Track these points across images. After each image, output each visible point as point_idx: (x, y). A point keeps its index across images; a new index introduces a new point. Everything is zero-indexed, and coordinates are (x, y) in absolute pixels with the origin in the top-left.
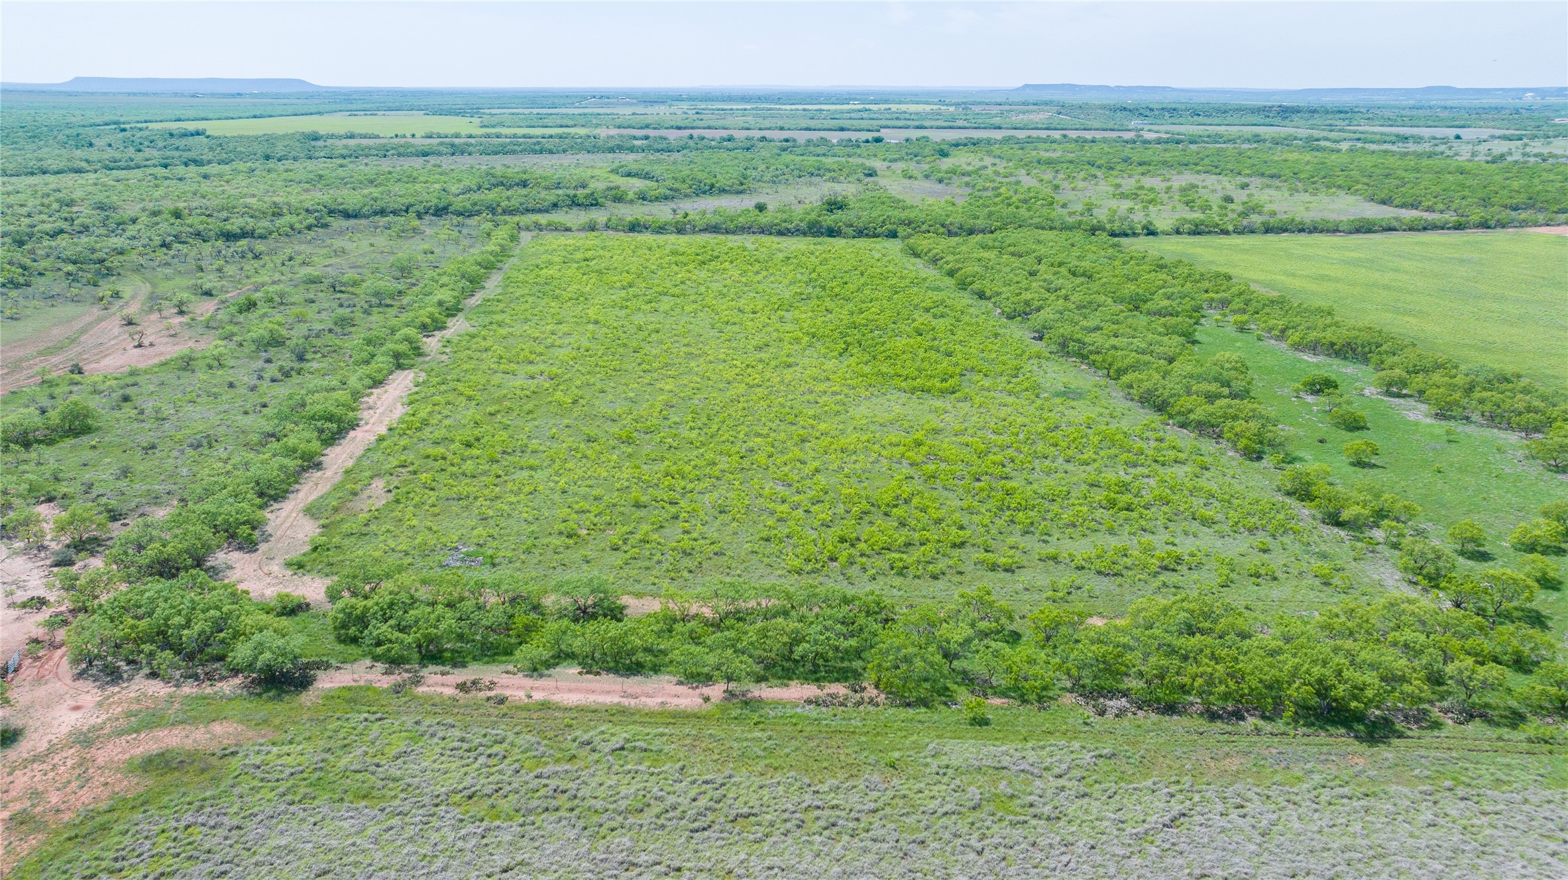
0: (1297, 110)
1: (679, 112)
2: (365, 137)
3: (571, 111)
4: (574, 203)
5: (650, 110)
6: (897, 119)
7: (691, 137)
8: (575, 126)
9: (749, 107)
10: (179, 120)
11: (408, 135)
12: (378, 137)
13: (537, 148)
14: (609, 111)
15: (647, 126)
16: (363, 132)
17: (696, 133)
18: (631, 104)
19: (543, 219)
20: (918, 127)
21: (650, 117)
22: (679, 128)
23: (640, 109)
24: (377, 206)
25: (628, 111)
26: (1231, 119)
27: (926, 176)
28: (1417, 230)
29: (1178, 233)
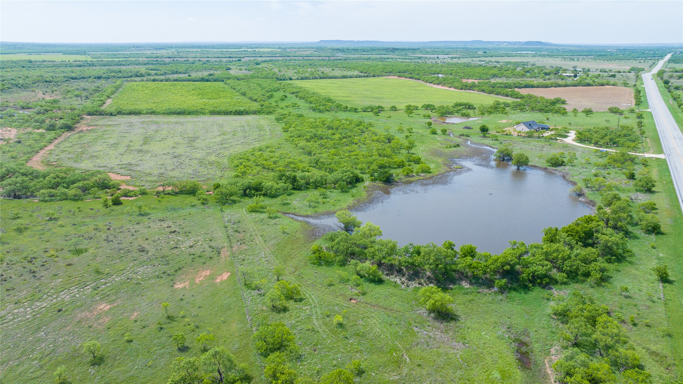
0: (397, 49)
1: (170, 52)
2: (48, 61)
3: (126, 53)
4: (137, 76)
5: (159, 52)
7: (173, 60)
8: (130, 57)
9: (199, 50)
11: (67, 61)
12: (55, 62)
13: (119, 64)
14: (141, 52)
15: (157, 57)
16: (49, 60)
17: (175, 59)
18: (150, 50)
19: (129, 79)
21: (159, 54)
22: (169, 58)
23: (155, 52)
25: (149, 52)
26: (374, 53)
27: (246, 69)
28: (357, 77)
29: (298, 79)
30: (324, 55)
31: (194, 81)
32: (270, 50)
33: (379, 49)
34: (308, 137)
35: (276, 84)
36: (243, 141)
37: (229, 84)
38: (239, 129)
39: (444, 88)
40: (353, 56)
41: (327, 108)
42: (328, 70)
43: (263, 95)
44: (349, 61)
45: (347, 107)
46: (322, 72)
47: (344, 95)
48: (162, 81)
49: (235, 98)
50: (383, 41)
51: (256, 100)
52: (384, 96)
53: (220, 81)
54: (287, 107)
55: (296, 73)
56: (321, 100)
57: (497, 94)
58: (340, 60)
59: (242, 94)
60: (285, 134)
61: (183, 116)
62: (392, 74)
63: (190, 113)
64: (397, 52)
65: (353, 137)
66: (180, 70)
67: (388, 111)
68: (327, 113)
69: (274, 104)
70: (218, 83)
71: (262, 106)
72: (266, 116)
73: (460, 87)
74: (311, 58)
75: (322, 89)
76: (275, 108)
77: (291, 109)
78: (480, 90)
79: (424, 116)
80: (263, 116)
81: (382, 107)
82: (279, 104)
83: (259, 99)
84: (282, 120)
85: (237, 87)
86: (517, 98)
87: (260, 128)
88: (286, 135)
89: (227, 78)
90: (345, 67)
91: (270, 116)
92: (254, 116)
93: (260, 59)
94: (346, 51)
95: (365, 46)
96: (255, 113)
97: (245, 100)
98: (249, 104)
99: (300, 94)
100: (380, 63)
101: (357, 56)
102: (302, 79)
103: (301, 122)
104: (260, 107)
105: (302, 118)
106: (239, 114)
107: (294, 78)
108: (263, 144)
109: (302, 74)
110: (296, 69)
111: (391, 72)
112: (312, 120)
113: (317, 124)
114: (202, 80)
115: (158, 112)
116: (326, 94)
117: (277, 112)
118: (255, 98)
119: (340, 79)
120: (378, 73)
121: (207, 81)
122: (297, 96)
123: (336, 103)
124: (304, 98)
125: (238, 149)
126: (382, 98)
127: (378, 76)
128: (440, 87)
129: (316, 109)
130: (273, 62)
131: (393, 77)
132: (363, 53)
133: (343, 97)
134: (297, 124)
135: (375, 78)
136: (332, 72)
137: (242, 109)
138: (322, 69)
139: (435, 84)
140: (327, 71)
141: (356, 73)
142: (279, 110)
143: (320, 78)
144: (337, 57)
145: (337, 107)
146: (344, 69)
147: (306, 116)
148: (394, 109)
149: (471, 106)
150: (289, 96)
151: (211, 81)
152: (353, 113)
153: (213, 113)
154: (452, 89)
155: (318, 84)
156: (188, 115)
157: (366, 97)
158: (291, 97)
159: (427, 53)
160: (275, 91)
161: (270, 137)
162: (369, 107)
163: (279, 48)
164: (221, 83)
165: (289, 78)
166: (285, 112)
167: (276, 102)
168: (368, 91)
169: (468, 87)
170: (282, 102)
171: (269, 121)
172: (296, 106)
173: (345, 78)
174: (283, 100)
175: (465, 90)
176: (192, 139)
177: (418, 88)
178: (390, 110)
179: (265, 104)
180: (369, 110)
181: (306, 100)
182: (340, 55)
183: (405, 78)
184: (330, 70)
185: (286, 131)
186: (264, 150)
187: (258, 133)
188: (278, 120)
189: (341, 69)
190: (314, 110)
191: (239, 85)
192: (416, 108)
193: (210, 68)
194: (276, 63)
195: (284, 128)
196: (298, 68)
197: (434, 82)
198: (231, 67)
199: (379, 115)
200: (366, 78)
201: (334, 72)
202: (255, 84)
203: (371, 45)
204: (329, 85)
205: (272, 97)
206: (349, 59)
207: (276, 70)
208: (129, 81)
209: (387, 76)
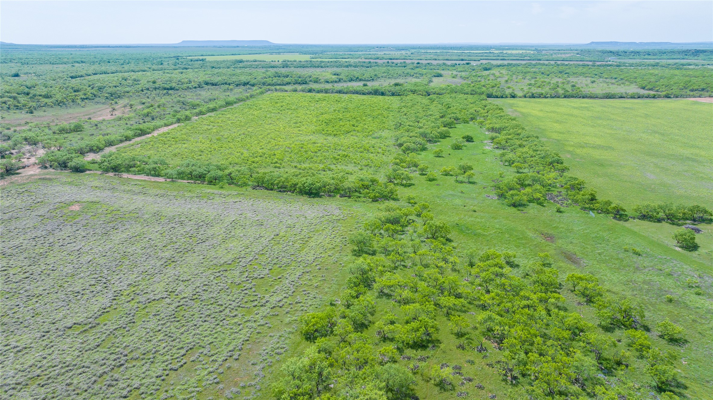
1: (405, 53)
2: (260, 61)
3: (360, 53)
6: (498, 56)
7: (388, 62)
10: (202, 56)
16: (260, 59)
18: (394, 50)
20: (502, 60)
22: (391, 59)
24: (224, 82)
25: (384, 53)
26: (664, 56)
28: (634, 98)
29: (525, 97)
30: (588, 59)
33: (673, 52)
40: (631, 61)
42: (584, 82)
44: (622, 68)
46: (573, 86)
47: (598, 142)
50: (676, 42)
51: (400, 145)
52: (697, 151)
54: (446, 173)
58: (610, 65)
62: (708, 94)
64: (702, 56)
68: (532, 210)
74: (566, 63)
77: (448, 184)
89: (413, 91)
90: (616, 79)
93: (497, 63)
94: (622, 54)
95: (650, 48)
100: (677, 72)
101: (638, 61)
102: (533, 96)
107: (519, 95)
109: (538, 88)
110: (535, 78)
111: (703, 90)
119: (601, 100)
120: (675, 90)
122: (492, 140)
127: (677, 97)
130: (510, 66)
132: (646, 57)
133: (594, 147)
135: (669, 100)
136: (591, 85)
138: (575, 81)
141: (633, 89)
143: (565, 97)
144: (607, 62)
146: (614, 81)
152: (609, 221)
158: (482, 141)
163: (535, 50)
165: (512, 94)
167: (438, 153)
168: (656, 132)
170: (454, 152)
173: (610, 98)
174: (457, 147)
182: (613, 60)
184: (589, 82)
189: (607, 80)
194: (513, 69)
196: (539, 77)
200: (652, 100)
201: (594, 85)
203: (659, 47)
204: (576, 112)
206: (624, 64)
207: (503, 80)
208: (276, 90)
209: (695, 97)
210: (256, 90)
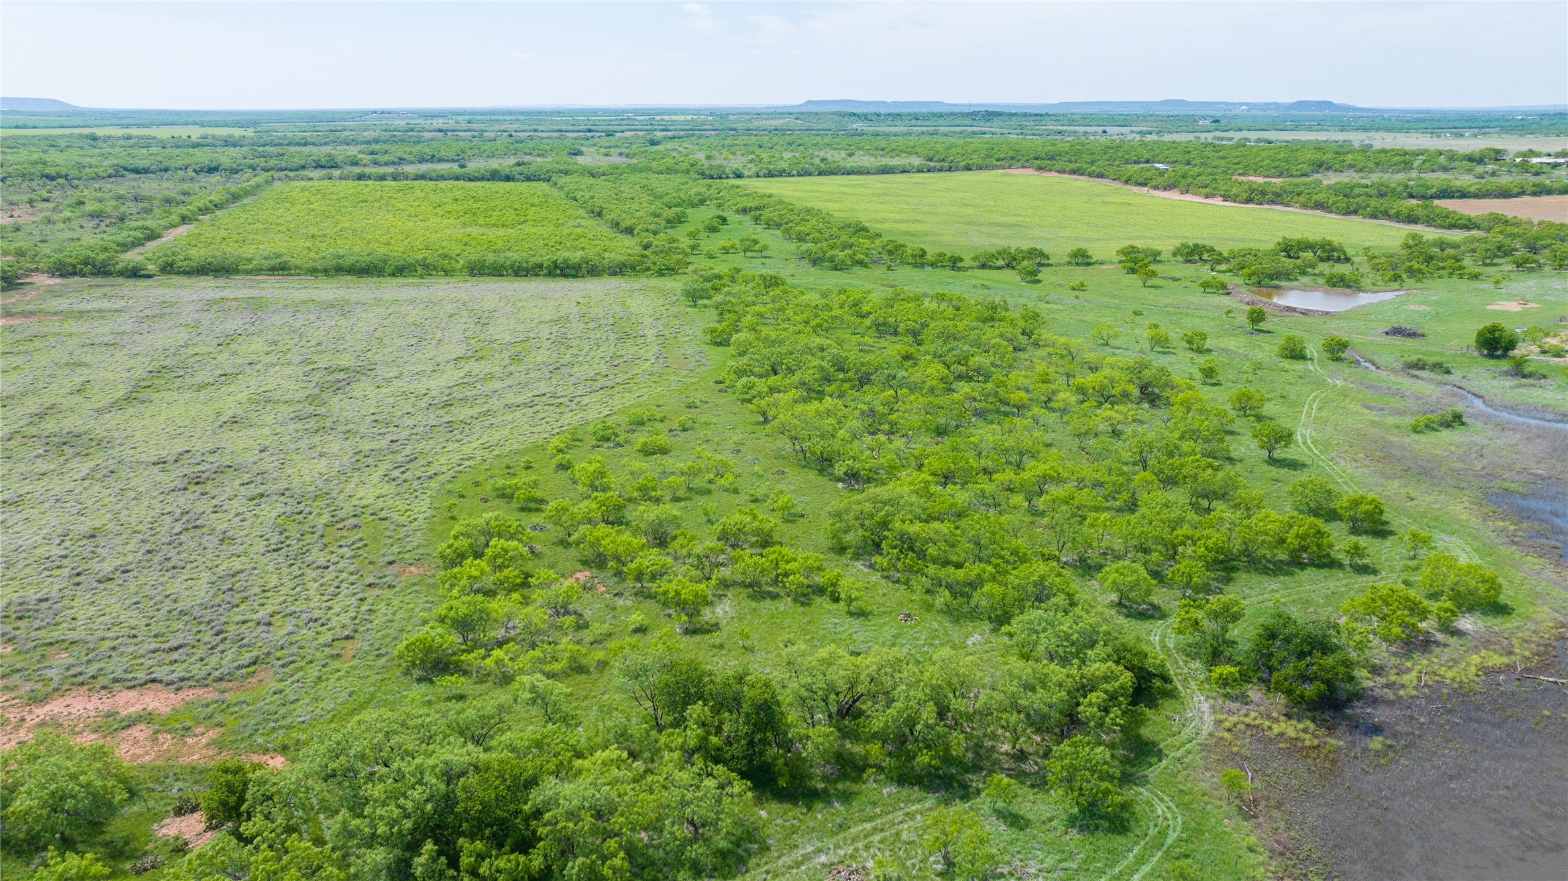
1: (452, 122)
4: (319, 167)
5: (426, 121)
7: (446, 135)
9: (523, 118)
11: (184, 137)
15: (412, 131)
17: (451, 133)
18: (411, 118)
19: (293, 174)
21: (421, 125)
26: (942, 122)
27: (621, 154)
28: (923, 172)
29: (758, 176)
30: (820, 127)
31: (470, 180)
32: (689, 118)
34: (808, 375)
35: (698, 187)
36: (543, 387)
37: (561, 188)
38: (545, 334)
39: (1188, 198)
40: (894, 129)
41: (860, 257)
42: (836, 155)
43: (656, 216)
44: (885, 138)
45: (923, 253)
46: (823, 160)
48: (382, 178)
49: (572, 222)
51: (629, 231)
52: (1021, 219)
53: (544, 180)
54: (726, 250)
55: (752, 161)
56: (835, 229)
57: (1374, 216)
59: (593, 212)
60: (716, 353)
61: (374, 279)
62: (1019, 164)
63: (401, 271)
64: (997, 121)
65: (998, 375)
66: (443, 154)
67: (1061, 265)
68: (859, 271)
69: (685, 242)
70: (534, 184)
71: (646, 247)
72: (656, 282)
73: (1245, 195)
75: (829, 201)
76: (686, 254)
77: (738, 260)
78: (1311, 204)
79: (1205, 285)
80: (642, 282)
81: (1042, 254)
82: (702, 243)
83: (640, 227)
84: (709, 298)
85: (581, 193)
86: (1453, 226)
87: (626, 331)
88: (722, 361)
89: (561, 172)
90: (883, 150)
91: (668, 283)
92: (615, 281)
93: (659, 134)
94: (874, 119)
96: (619, 270)
97: (601, 229)
98: (607, 243)
99: (766, 214)
101: (903, 128)
102: (770, 175)
103: (777, 305)
104: (639, 250)
105: (777, 291)
106: (564, 275)
107: (747, 173)
108: (624, 403)
109: (770, 163)
110: (752, 153)
111: (1012, 158)
112: (813, 298)
113: (837, 312)
114: (494, 176)
115: (296, 268)
116: (846, 215)
117: (691, 267)
118: (628, 222)
119: (875, 177)
120: (976, 159)
121: (508, 178)
122: (757, 219)
123: (885, 239)
124: (778, 226)
125: (506, 432)
126: (1020, 226)
127: (981, 169)
128: (1174, 195)
129: (822, 259)
130: (693, 138)
131: (1021, 171)
132: (914, 122)
133: (897, 221)
134: (760, 315)
135: (971, 173)
136: (849, 159)
137: (576, 256)
138: (822, 154)
139: (1156, 188)
140: (837, 157)
141: (916, 161)
142: (700, 263)
143: (820, 174)
145: (890, 253)
146: (881, 153)
147: (789, 281)
148: (1081, 259)
149: (1334, 250)
150: (732, 217)
151: (518, 180)
152: (948, 272)
153: (477, 270)
154: (1218, 201)
155: (816, 188)
156: (393, 275)
157: (968, 223)
158: (740, 223)
159: (1072, 122)
160: (693, 206)
161: (656, 368)
162: (999, 253)
163: (711, 114)
164: (545, 186)
165: (734, 173)
166: (721, 268)
167: (693, 235)
168: (967, 205)
169: (1270, 196)
170: (713, 235)
171: (661, 302)
172: (757, 247)
173: (888, 173)
174: (713, 229)
175: (1261, 204)
176: (342, 375)
177: (1108, 199)
178: (1069, 263)
179: (655, 243)
180: (1000, 262)
181: (787, 231)
182: (859, 125)
183: (1059, 172)
184: (844, 155)
185: (720, 342)
186: (620, 439)
187: (612, 350)
188: (694, 296)
189: (872, 152)
190: (814, 262)
191: (590, 188)
192: (1155, 256)
193: (527, 150)
194: (701, 141)
195: (713, 331)
196: (758, 151)
197: (1154, 183)
198: (583, 149)
199: (1039, 281)
200: (948, 174)
201: (855, 158)
202: (637, 187)
204: (847, 190)
205: (681, 222)
206: (884, 133)
207: (701, 156)
208: (290, 179)
209: (1004, 168)
210: (248, 180)
